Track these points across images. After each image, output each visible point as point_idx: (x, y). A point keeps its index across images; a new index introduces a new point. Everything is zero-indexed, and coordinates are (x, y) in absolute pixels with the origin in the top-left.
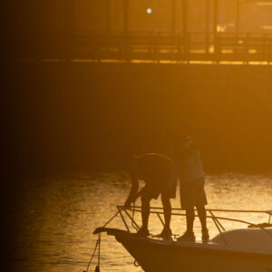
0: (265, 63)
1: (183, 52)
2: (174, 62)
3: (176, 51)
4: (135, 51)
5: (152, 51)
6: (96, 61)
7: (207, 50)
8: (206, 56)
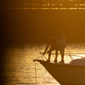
0: (65, 8)
1: (39, 5)
2: (37, 8)
3: (37, 5)
4: (24, 5)
5: (30, 5)
6: (12, 8)
7: (47, 4)
8: (47, 7)
